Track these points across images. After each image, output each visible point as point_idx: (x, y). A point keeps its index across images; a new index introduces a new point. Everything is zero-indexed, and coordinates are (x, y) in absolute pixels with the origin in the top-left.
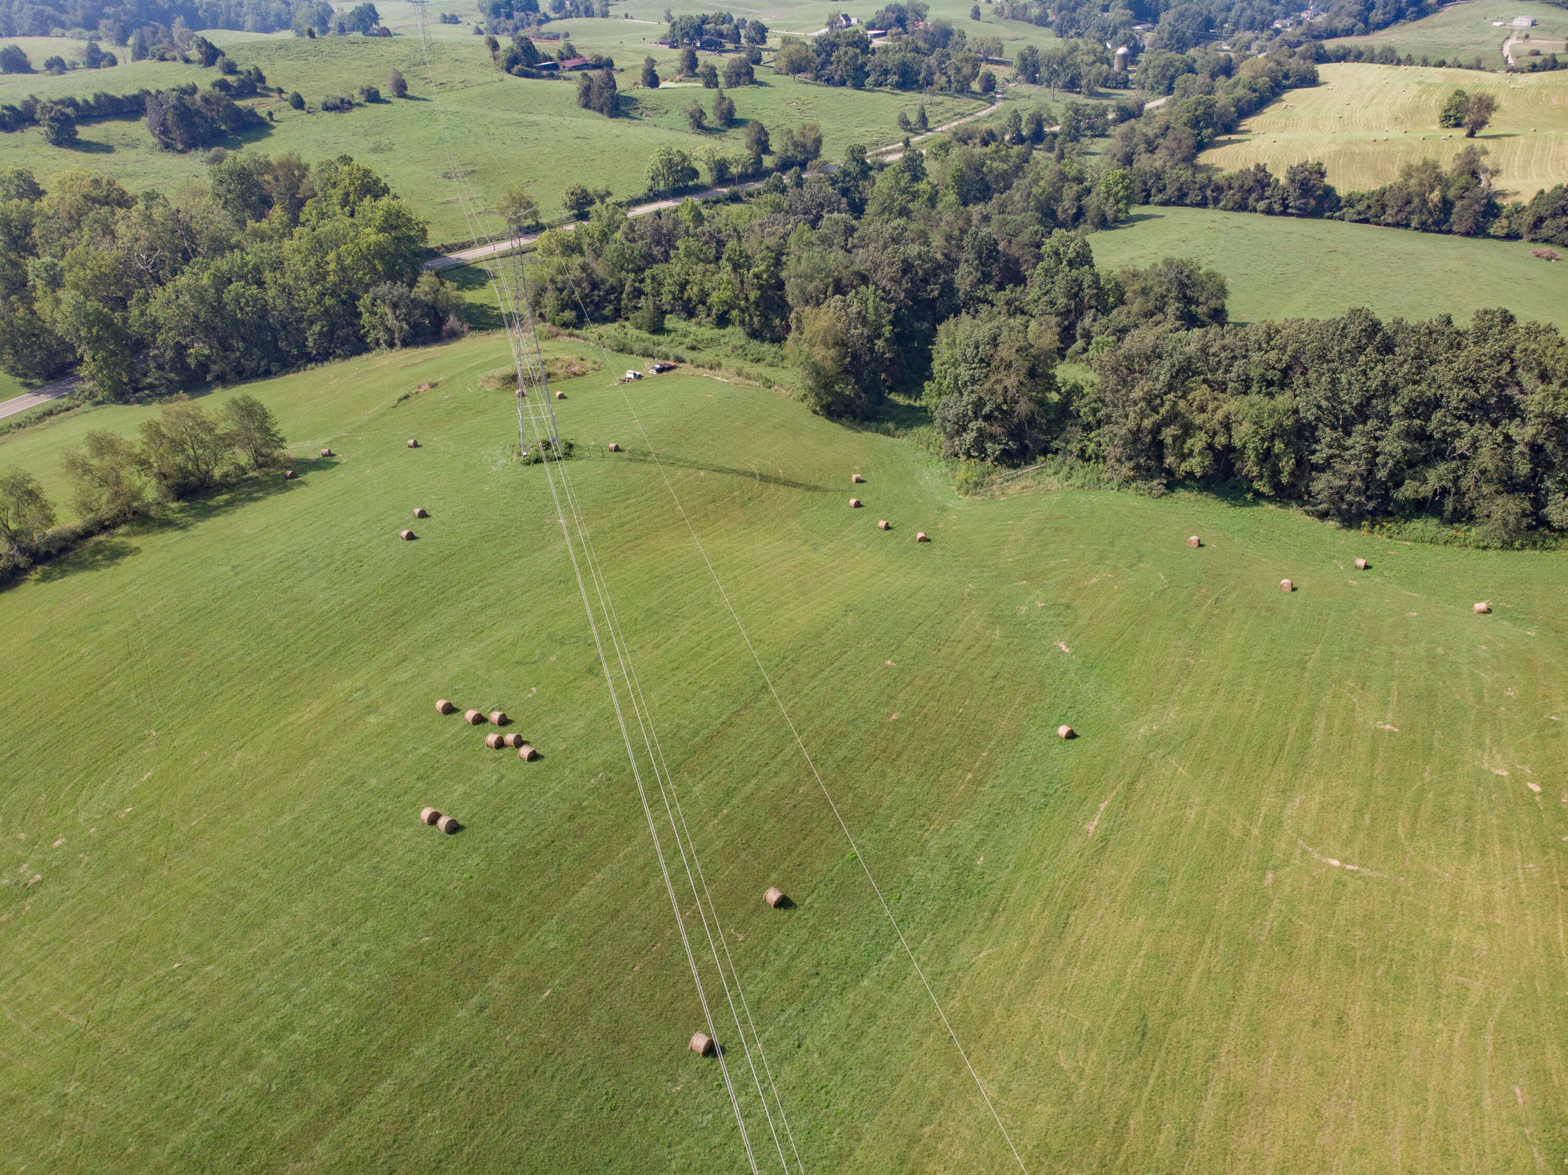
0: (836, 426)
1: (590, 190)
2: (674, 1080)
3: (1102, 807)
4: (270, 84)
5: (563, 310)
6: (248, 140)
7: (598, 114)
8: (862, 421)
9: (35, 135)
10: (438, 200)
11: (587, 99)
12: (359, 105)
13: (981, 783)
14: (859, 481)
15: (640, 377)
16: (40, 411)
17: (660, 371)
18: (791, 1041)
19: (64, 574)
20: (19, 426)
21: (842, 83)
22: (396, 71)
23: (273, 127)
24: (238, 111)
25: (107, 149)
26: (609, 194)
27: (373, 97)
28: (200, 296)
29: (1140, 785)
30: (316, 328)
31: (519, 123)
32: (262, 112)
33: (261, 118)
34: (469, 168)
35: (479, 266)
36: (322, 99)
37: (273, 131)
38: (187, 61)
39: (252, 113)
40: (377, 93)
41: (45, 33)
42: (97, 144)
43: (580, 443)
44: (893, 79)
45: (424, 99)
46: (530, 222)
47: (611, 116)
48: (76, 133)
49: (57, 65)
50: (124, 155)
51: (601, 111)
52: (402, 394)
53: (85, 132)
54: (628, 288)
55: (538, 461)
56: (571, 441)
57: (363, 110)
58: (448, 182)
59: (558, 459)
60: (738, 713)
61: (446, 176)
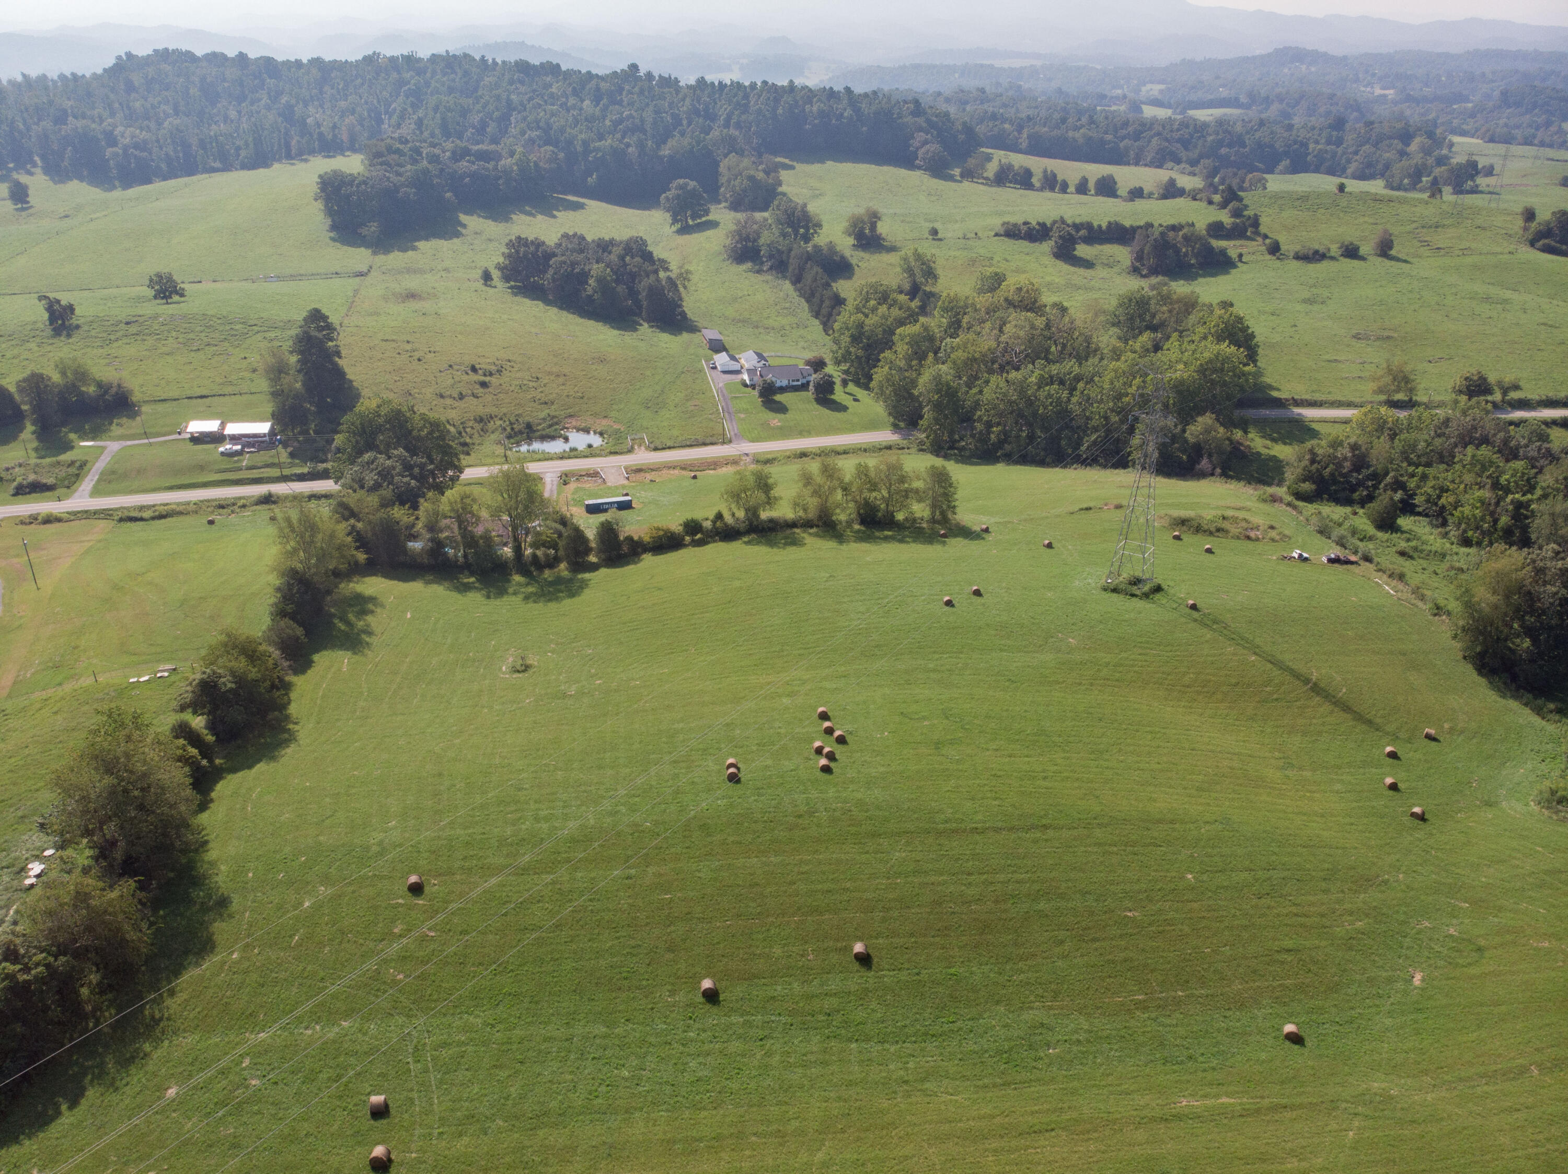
0: (1482, 681)
1: (1492, 378)
2: (672, 993)
3: (1224, 1100)
4: (1263, 229)
5: (1304, 481)
6: (1204, 276)
8: (1517, 690)
9: (1047, 247)
10: (1327, 357)
12: (1333, 258)
13: (1146, 1009)
14: (1429, 737)
15: (1306, 559)
16: (884, 444)
17: (1330, 561)
18: (761, 1033)
19: (758, 543)
20: (865, 450)
22: (1386, 231)
23: (1235, 267)
24: (1211, 249)
25: (1087, 264)
26: (1517, 387)
27: (1351, 252)
28: (1022, 388)
29: (1288, 1115)
30: (1094, 437)
31: (1487, 299)
32: (1233, 254)
33: (1230, 258)
34: (1386, 334)
35: (1314, 426)
36: (1298, 248)
37: (1233, 271)
38: (1210, 202)
39: (1223, 252)
40: (1357, 249)
42: (1087, 261)
43: (1172, 591)
45: (1405, 261)
46: (1400, 396)
48: (1074, 249)
50: (1100, 272)
52: (1085, 506)
53: (1082, 250)
54: (1388, 479)
55: (1115, 590)
56: (1164, 586)
57: (1332, 263)
58: (1354, 342)
59: (1133, 595)
60: (997, 830)
61: (1357, 337)
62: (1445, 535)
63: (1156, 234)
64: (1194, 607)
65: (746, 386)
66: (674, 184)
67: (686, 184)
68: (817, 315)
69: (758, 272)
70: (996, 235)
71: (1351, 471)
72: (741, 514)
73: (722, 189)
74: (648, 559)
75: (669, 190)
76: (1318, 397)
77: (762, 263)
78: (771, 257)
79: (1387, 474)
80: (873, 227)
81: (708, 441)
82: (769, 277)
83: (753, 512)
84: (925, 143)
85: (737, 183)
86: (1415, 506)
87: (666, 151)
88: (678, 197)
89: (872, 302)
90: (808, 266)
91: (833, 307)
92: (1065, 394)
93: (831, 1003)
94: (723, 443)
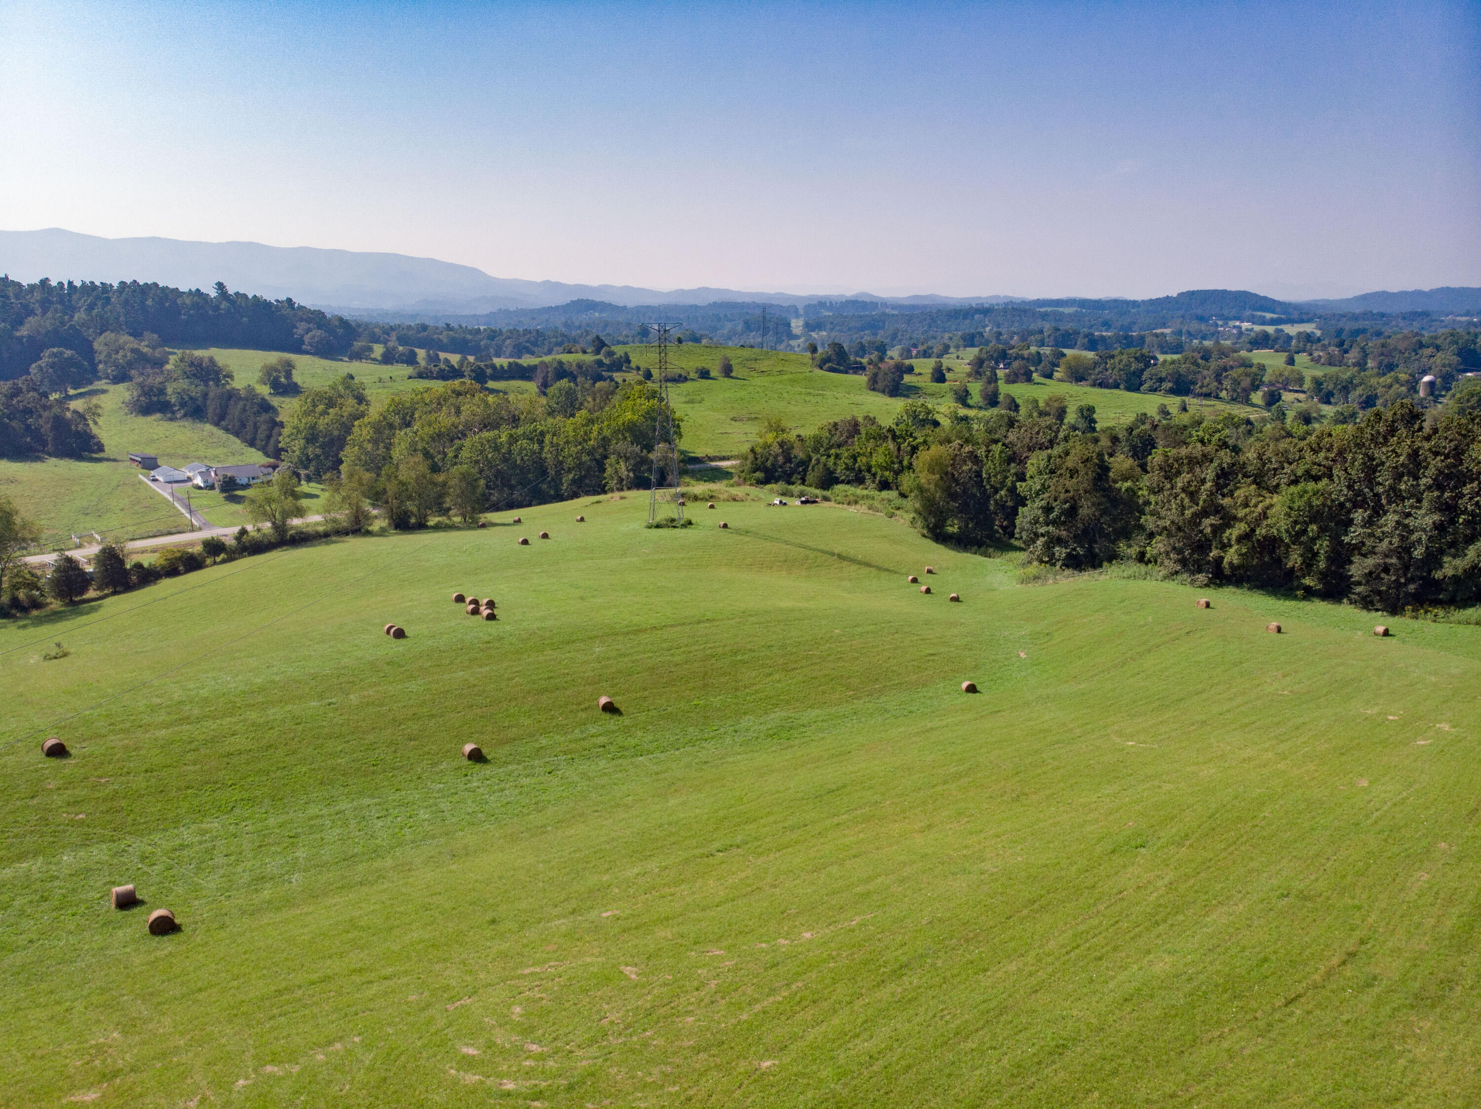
0: (942, 547)
2: (434, 765)
4: (634, 365)
5: (754, 472)
7: (880, 395)
8: (965, 547)
10: (718, 431)
11: (873, 385)
12: (693, 380)
13: (859, 698)
14: (930, 572)
15: (785, 504)
17: (802, 503)
18: (549, 770)
21: (1116, 386)
22: (724, 359)
27: (704, 374)
30: (571, 476)
32: (618, 379)
34: (753, 416)
35: (730, 470)
36: (665, 374)
38: (584, 353)
40: (708, 372)
43: (701, 523)
44: (1168, 385)
45: (744, 380)
47: (891, 396)
51: (883, 392)
53: (494, 384)
55: (658, 526)
56: (693, 521)
57: (694, 383)
58: (733, 422)
59: (675, 527)
61: (734, 419)
62: (867, 488)
63: (553, 368)
64: (725, 527)
65: (200, 488)
66: (47, 353)
67: (61, 353)
68: (252, 444)
69: (171, 419)
70: (410, 378)
71: (785, 463)
73: (101, 366)
74: (166, 585)
75: (41, 359)
77: (173, 413)
78: (183, 405)
79: (810, 460)
80: (289, 375)
81: (174, 530)
82: (185, 421)
83: (280, 527)
84: (309, 330)
85: (119, 356)
86: (837, 478)
87: (23, 332)
88: (52, 366)
89: (321, 407)
90: (232, 402)
91: (271, 429)
92: (536, 446)
93: (599, 741)
94: (193, 531)
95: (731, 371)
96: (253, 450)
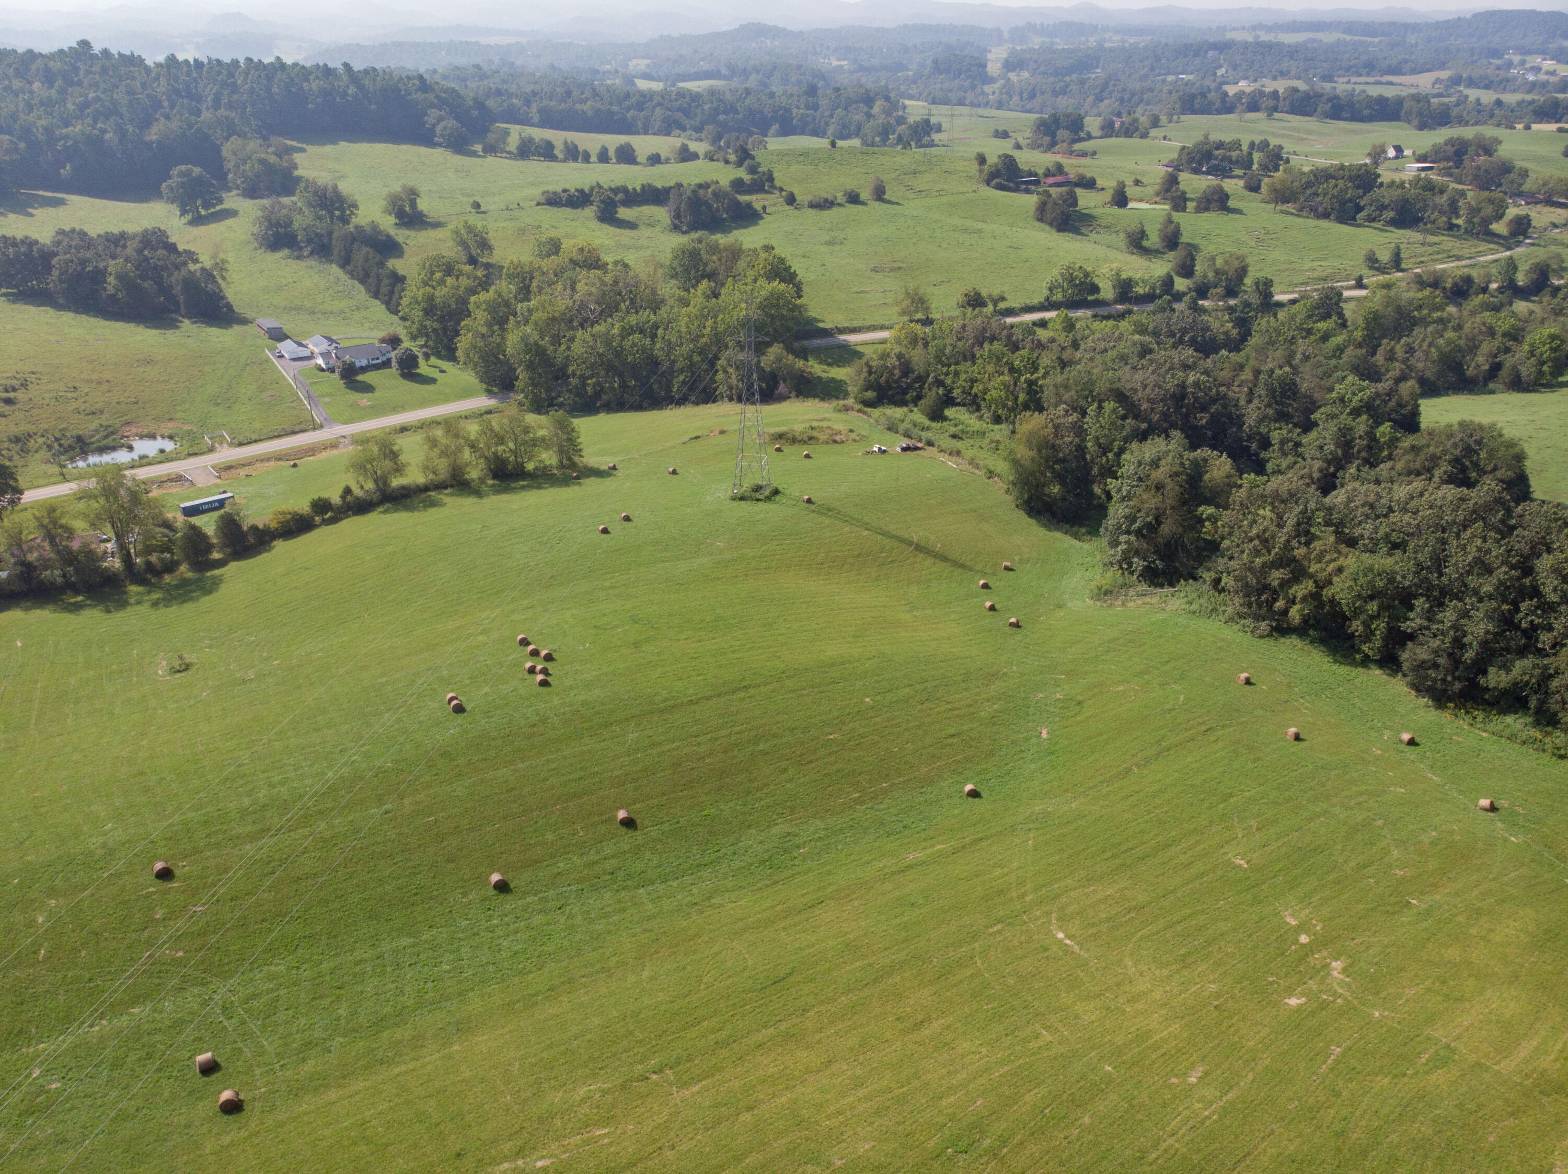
0: (1033, 522)
1: (984, 293)
2: (465, 894)
3: (939, 847)
4: (777, 183)
5: (866, 390)
6: (737, 228)
7: (1048, 228)
8: (1058, 522)
9: (589, 212)
10: (856, 289)
11: (1042, 214)
12: (840, 205)
13: (862, 803)
14: (1007, 569)
15: (885, 451)
16: (483, 410)
17: (904, 450)
18: (558, 904)
19: (396, 511)
21: (1326, 216)
22: (878, 178)
23: (762, 218)
24: (738, 203)
25: (631, 226)
26: (1003, 299)
27: (854, 199)
28: (607, 340)
29: (985, 844)
30: (681, 378)
31: (965, 230)
32: (758, 206)
33: (756, 211)
34: (897, 265)
35: (859, 348)
36: (810, 198)
37: (761, 222)
38: (727, 162)
39: (749, 205)
40: (858, 195)
41: (668, 134)
42: (629, 222)
43: (787, 492)
44: (1389, 214)
45: (897, 204)
46: (919, 316)
47: (1059, 230)
48: (616, 212)
49: (655, 159)
50: (645, 232)
51: (1051, 225)
52: (694, 435)
53: (624, 213)
54: (930, 379)
55: (742, 498)
56: (780, 489)
57: (840, 209)
58: (873, 275)
59: (758, 500)
60: (708, 698)
62: (981, 418)
63: (689, 193)
64: (809, 501)
65: (322, 370)
66: (175, 171)
67: (190, 172)
68: (376, 295)
69: (298, 258)
70: (538, 204)
71: (900, 378)
72: (370, 485)
73: (230, 176)
74: (280, 546)
75: (170, 178)
76: (855, 324)
77: (300, 249)
78: (309, 241)
79: (928, 375)
80: (413, 204)
81: (297, 429)
82: (312, 262)
83: (382, 481)
84: (441, 119)
85: (247, 167)
86: (953, 398)
87: (152, 135)
88: (182, 185)
89: (438, 275)
90: (355, 246)
91: (393, 286)
92: (648, 342)
93: (610, 865)
94: (314, 429)
95: (884, 193)
96: (377, 302)
